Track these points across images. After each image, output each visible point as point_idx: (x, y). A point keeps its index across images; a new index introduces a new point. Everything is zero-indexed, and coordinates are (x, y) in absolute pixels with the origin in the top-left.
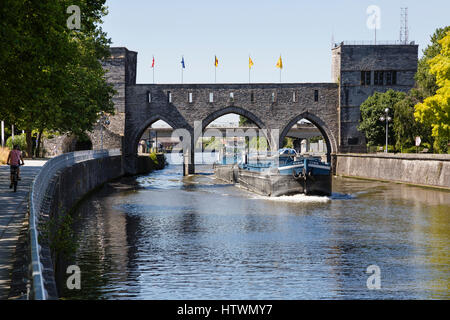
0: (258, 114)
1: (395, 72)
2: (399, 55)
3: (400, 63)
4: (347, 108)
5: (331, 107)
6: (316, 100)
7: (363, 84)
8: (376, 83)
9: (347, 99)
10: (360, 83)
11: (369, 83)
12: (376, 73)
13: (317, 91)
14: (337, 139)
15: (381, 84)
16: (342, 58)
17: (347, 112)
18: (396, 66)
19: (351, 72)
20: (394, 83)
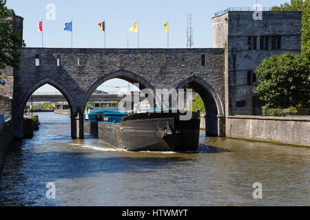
0: (147, 78)
1: (279, 37)
2: (284, 21)
3: (285, 28)
4: (235, 71)
5: (217, 71)
6: (203, 64)
7: (249, 49)
8: (261, 48)
9: (234, 62)
10: (247, 47)
11: (255, 48)
12: (262, 37)
13: (203, 56)
14: (224, 102)
15: (267, 48)
16: (229, 24)
17: (235, 75)
18: (281, 31)
19: (238, 37)
20: (279, 47)
